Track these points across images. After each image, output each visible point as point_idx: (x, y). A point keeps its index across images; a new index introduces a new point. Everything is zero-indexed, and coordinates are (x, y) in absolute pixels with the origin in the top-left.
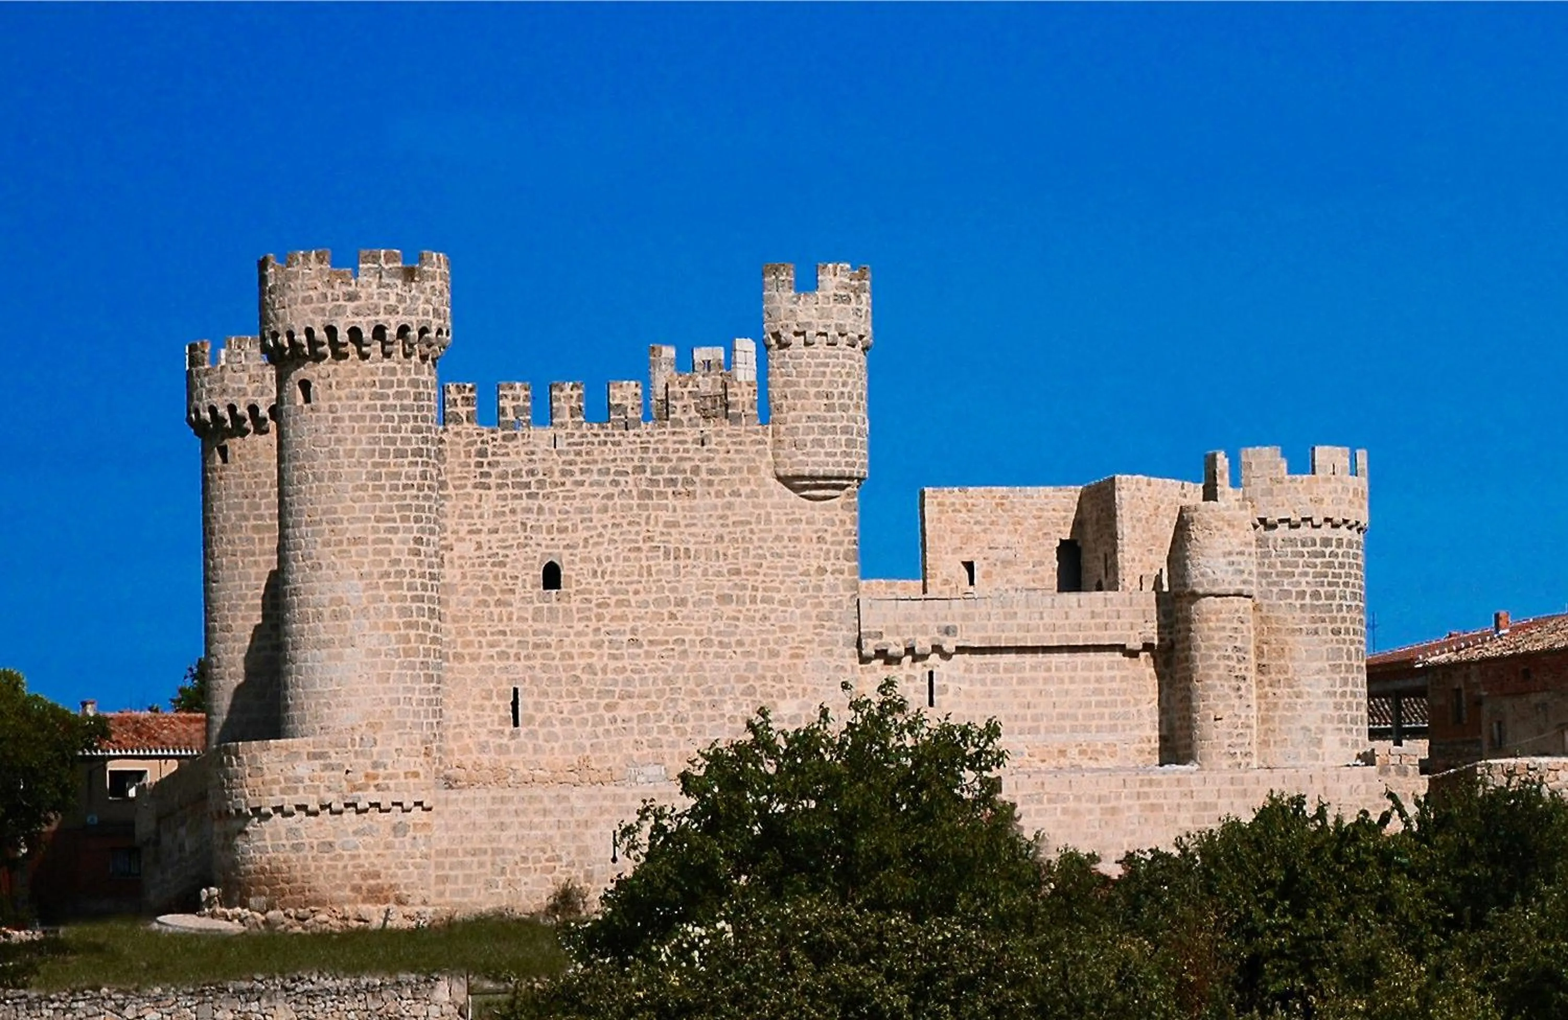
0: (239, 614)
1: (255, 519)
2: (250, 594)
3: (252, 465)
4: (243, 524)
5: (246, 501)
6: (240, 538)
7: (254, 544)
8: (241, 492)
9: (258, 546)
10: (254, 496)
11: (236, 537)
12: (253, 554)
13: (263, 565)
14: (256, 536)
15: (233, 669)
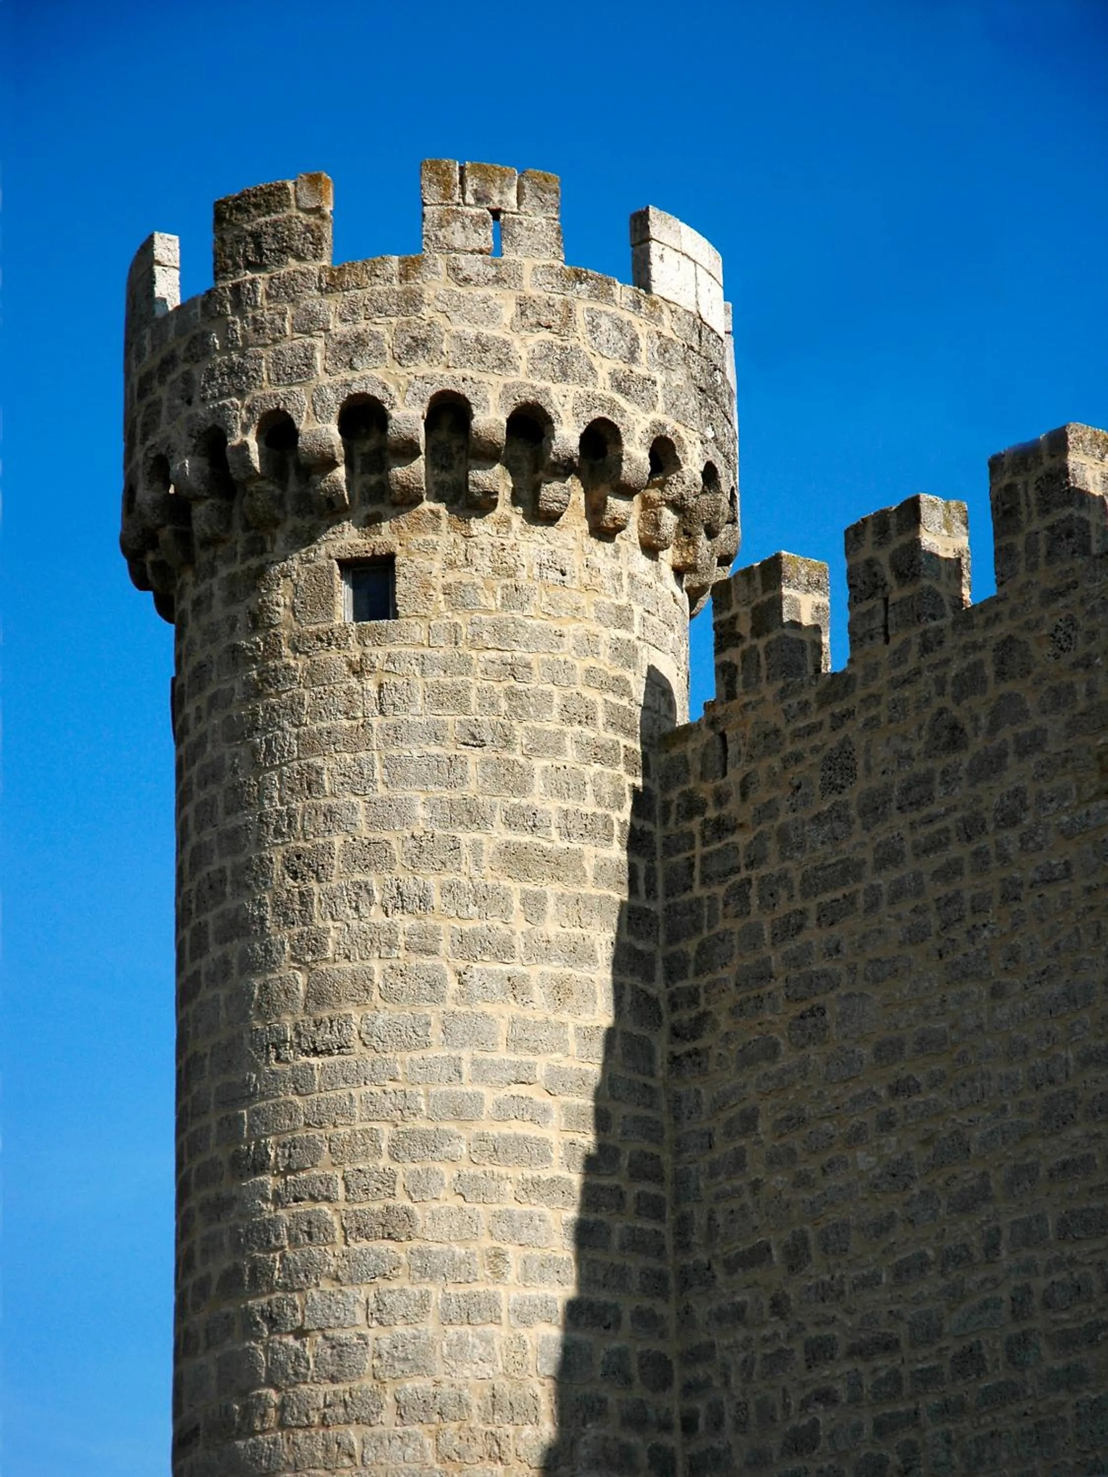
0: (448, 1172)
1: (509, 823)
2: (490, 1096)
3: (498, 629)
4: (465, 837)
5: (474, 756)
6: (449, 889)
7: (506, 912)
8: (451, 719)
9: (519, 924)
10: (507, 742)
11: (433, 881)
12: (504, 951)
13: (538, 994)
14: (515, 888)
15: (418, 1384)
